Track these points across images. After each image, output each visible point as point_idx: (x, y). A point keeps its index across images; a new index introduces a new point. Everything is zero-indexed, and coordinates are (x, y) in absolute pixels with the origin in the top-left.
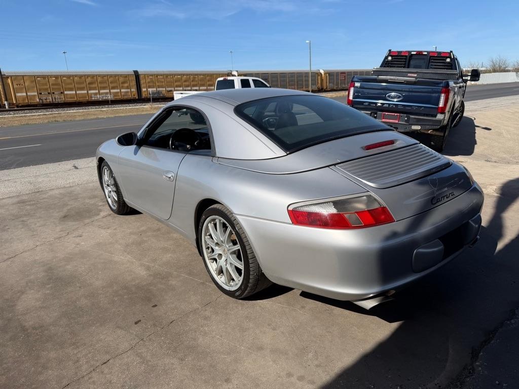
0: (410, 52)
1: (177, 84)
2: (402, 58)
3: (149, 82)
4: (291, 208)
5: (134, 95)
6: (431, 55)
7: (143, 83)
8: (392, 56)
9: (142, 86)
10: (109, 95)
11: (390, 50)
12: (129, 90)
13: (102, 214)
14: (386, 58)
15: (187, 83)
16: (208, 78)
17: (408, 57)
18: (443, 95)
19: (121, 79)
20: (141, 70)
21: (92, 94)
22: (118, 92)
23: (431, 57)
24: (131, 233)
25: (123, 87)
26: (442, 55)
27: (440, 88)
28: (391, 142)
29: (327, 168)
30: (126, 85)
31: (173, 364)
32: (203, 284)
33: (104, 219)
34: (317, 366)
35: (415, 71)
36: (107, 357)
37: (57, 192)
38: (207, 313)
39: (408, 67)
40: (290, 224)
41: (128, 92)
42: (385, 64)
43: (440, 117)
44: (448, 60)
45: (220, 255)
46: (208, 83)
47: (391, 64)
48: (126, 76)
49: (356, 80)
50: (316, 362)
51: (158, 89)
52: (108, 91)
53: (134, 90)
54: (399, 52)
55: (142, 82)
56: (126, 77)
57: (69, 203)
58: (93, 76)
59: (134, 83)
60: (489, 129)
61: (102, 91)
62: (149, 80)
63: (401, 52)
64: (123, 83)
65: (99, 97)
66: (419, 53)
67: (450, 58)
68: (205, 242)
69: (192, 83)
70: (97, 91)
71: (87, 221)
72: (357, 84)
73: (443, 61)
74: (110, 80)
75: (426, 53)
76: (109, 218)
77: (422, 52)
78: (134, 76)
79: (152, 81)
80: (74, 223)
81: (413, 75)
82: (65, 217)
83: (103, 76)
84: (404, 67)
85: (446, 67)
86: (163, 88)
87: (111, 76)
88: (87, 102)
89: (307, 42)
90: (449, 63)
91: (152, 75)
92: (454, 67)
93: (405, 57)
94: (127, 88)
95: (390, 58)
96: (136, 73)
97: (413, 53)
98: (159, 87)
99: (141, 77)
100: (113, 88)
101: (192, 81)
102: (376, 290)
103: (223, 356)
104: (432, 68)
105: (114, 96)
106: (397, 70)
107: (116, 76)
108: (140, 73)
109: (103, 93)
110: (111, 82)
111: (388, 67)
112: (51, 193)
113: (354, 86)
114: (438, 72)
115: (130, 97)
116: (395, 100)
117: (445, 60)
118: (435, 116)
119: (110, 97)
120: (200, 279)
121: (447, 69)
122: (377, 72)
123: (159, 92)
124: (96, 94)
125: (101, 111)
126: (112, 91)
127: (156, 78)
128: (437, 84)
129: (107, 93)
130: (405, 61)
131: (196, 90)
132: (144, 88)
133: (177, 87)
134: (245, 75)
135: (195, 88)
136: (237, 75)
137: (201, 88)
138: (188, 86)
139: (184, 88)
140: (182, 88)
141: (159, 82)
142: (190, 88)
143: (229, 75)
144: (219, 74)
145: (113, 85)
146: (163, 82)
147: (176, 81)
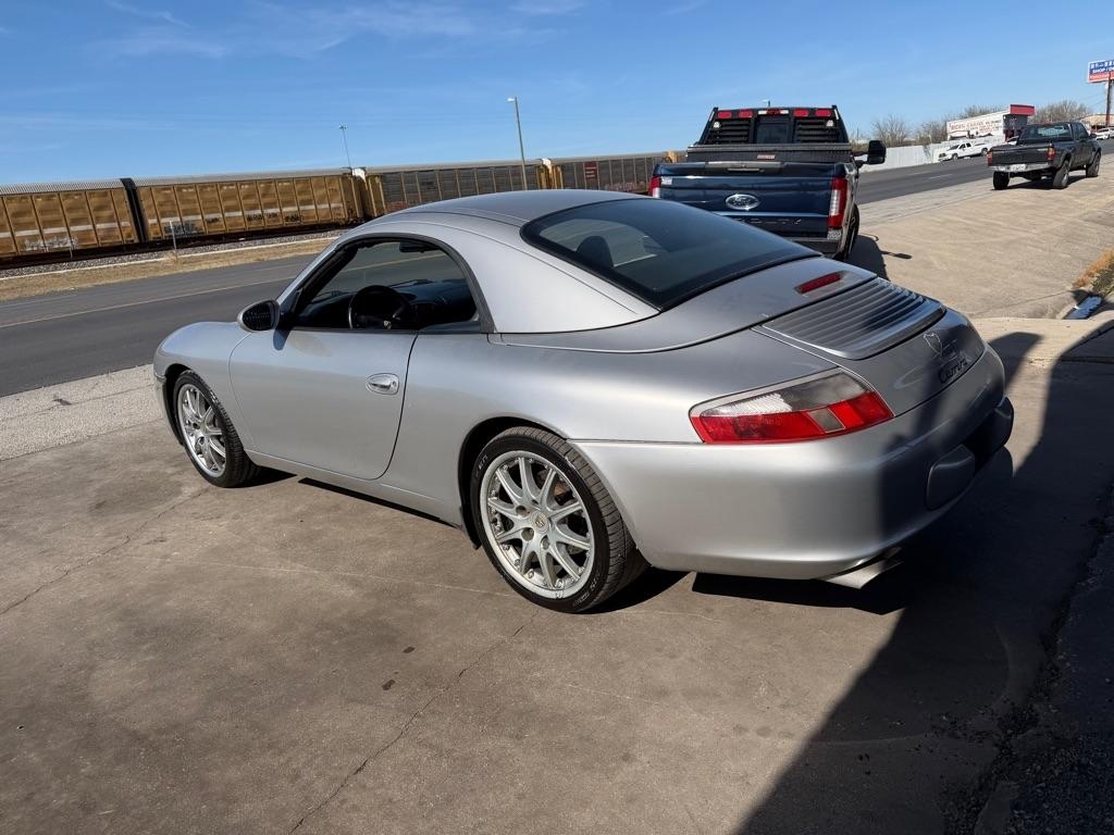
0: (755, 111)
1: (230, 203)
2: (741, 123)
3: (161, 205)
4: (696, 413)
5: (129, 236)
6: (796, 114)
7: (149, 207)
8: (719, 120)
9: (146, 213)
10: (66, 239)
11: (716, 109)
12: (116, 225)
13: (188, 491)
14: (710, 124)
15: (251, 201)
16: (298, 187)
17: (752, 122)
18: (836, 191)
19: (94, 201)
20: (140, 176)
21: (23, 238)
22: (89, 231)
23: (796, 118)
24: (278, 521)
25: (99, 219)
26: (818, 114)
27: (829, 179)
28: (835, 277)
29: (748, 331)
30: (106, 213)
31: (504, 748)
32: (489, 595)
33: (198, 501)
34: (783, 706)
35: (772, 148)
36: (358, 759)
37: (46, 457)
38: (526, 647)
39: (754, 142)
40: (697, 444)
41: (112, 229)
42: (709, 136)
43: (833, 235)
44: (830, 124)
45: (528, 532)
46: (299, 198)
47: (720, 137)
48: (105, 193)
49: (663, 172)
50: (779, 701)
51: (185, 219)
52: (64, 229)
53: (127, 223)
54: (733, 112)
55: (145, 204)
56: (105, 195)
57: (94, 476)
58: (22, 197)
59: (125, 207)
60: (907, 257)
61: (48, 231)
62: (162, 199)
63: (737, 112)
64: (100, 208)
65: (41, 245)
66: (774, 113)
67: (833, 118)
68: (489, 508)
69: (264, 201)
70: (37, 232)
71: (159, 508)
72: (667, 181)
73: (820, 127)
74: (67, 203)
75: (786, 112)
76: (209, 497)
77: (778, 110)
78: (125, 192)
79: (168, 201)
80: (128, 516)
81: (767, 157)
82: (99, 506)
83: (49, 196)
84: (747, 142)
85: (827, 138)
86: (197, 214)
87: (68, 194)
88: (15, 258)
89: (510, 100)
90: (831, 129)
91: (166, 188)
92: (841, 137)
93: (747, 122)
94: (110, 219)
95: (717, 125)
96: (129, 185)
97: (760, 113)
98: (186, 213)
99: (142, 193)
100: (76, 222)
101: (264, 195)
102: (872, 548)
103: (596, 718)
104: (798, 141)
105: (80, 240)
106: (735, 149)
107: (79, 193)
108: (137, 185)
109: (51, 236)
110: (70, 209)
111: (714, 143)
112: (33, 461)
113: (659, 185)
114: (816, 148)
115: (118, 239)
116: (748, 208)
117: (824, 124)
118: (825, 235)
119: (69, 244)
120: (478, 587)
121: (829, 141)
122: (693, 155)
123: (187, 226)
124: (33, 238)
126: (72, 229)
127: (176, 193)
128: (824, 171)
129: (61, 235)
130: (748, 130)
131: (275, 215)
132: (151, 217)
133: (228, 209)
134: (383, 176)
135: (271, 211)
136: (363, 177)
137: (284, 210)
138: (254, 207)
139: (246, 213)
140: (240, 214)
141: (185, 201)
142: (259, 212)
143: (346, 177)
144: (324, 177)
145: (75, 215)
146: (194, 202)
147: (226, 198)
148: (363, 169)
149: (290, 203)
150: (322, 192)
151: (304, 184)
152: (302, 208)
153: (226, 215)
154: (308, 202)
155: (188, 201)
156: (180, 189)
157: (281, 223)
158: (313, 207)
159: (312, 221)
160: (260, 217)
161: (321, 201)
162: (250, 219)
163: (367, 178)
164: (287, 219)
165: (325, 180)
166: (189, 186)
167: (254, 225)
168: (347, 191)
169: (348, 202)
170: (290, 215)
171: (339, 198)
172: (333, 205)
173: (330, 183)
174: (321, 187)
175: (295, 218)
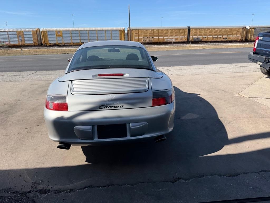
3: (194, 33)
5: (186, 40)
7: (192, 33)
9: (191, 35)
12: (183, 37)
15: (216, 33)
16: (229, 30)
19: (181, 31)
20: (192, 26)
21: (165, 38)
22: (178, 38)
25: (181, 35)
28: (122, 75)
30: (182, 34)
46: (229, 33)
48: (183, 29)
49: (260, 35)
51: (199, 37)
53: (186, 37)
55: (191, 32)
56: (183, 30)
58: (168, 30)
59: (187, 33)
61: (170, 37)
62: (195, 32)
64: (182, 33)
65: (168, 40)
69: (219, 33)
70: (168, 37)
72: (261, 38)
74: (175, 31)
78: (188, 30)
79: (196, 32)
83: (172, 30)
86: (202, 36)
87: (176, 29)
88: (163, 42)
91: (197, 29)
94: (183, 36)
96: (189, 28)
98: (199, 35)
99: (191, 30)
100: (176, 36)
101: (219, 32)
105: (176, 40)
107: (178, 29)
108: (191, 28)
109: (170, 38)
110: (176, 33)
113: (258, 40)
115: (183, 40)
119: (173, 40)
123: (199, 38)
124: (167, 39)
125: (166, 47)
126: (175, 37)
129: (172, 38)
131: (221, 37)
132: (191, 36)
133: (210, 35)
134: (255, 29)
135: (220, 36)
136: (249, 29)
137: (223, 36)
138: (216, 35)
139: (213, 36)
140: (212, 36)
141: (200, 32)
142: (217, 36)
143: (244, 28)
144: (237, 28)
145: (176, 34)
146: (202, 33)
147: (210, 32)
148: (250, 26)
149: (225, 34)
150: (235, 32)
151: (231, 30)
152: (228, 36)
153: (209, 36)
154: (230, 35)
155: (200, 33)
156: (200, 29)
157: (222, 39)
158: (231, 36)
159: (230, 40)
160: (217, 38)
161: (234, 35)
162: (214, 38)
163: (250, 29)
164: (223, 38)
165: (237, 29)
166: (202, 29)
167: (215, 40)
168: (243, 32)
169: (242, 35)
170: (224, 38)
171: (240, 34)
172: (237, 36)
173: (239, 30)
174: (236, 31)
175: (226, 39)
